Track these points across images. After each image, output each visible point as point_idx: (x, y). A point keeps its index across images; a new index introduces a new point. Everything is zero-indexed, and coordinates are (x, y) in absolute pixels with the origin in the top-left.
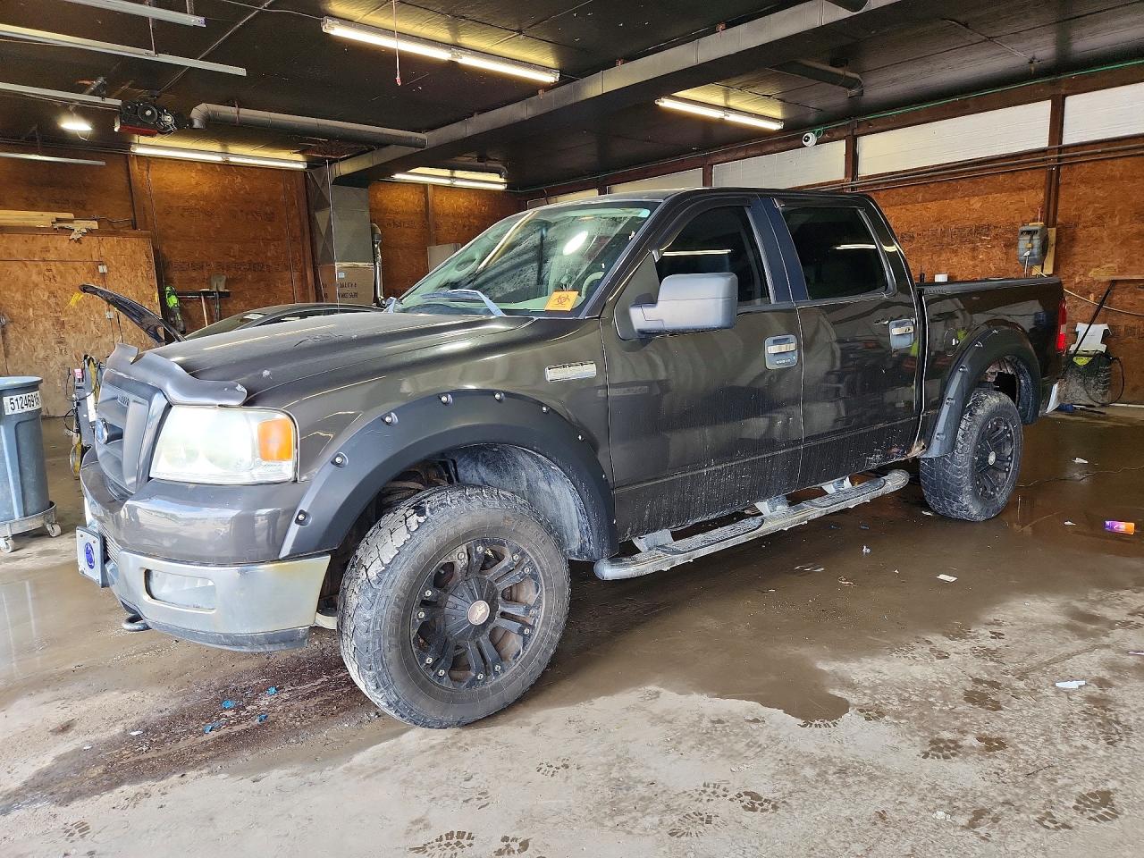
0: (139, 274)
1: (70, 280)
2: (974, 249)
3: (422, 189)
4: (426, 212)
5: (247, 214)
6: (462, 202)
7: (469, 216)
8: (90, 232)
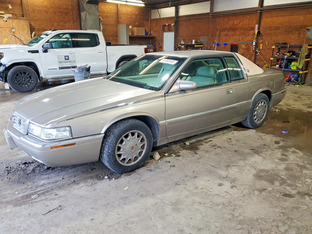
0: (25, 32)
1: (4, 34)
2: (300, 33)
3: (116, 5)
4: (117, 13)
5: (59, 13)
6: (129, 10)
7: (132, 14)
8: (9, 18)
